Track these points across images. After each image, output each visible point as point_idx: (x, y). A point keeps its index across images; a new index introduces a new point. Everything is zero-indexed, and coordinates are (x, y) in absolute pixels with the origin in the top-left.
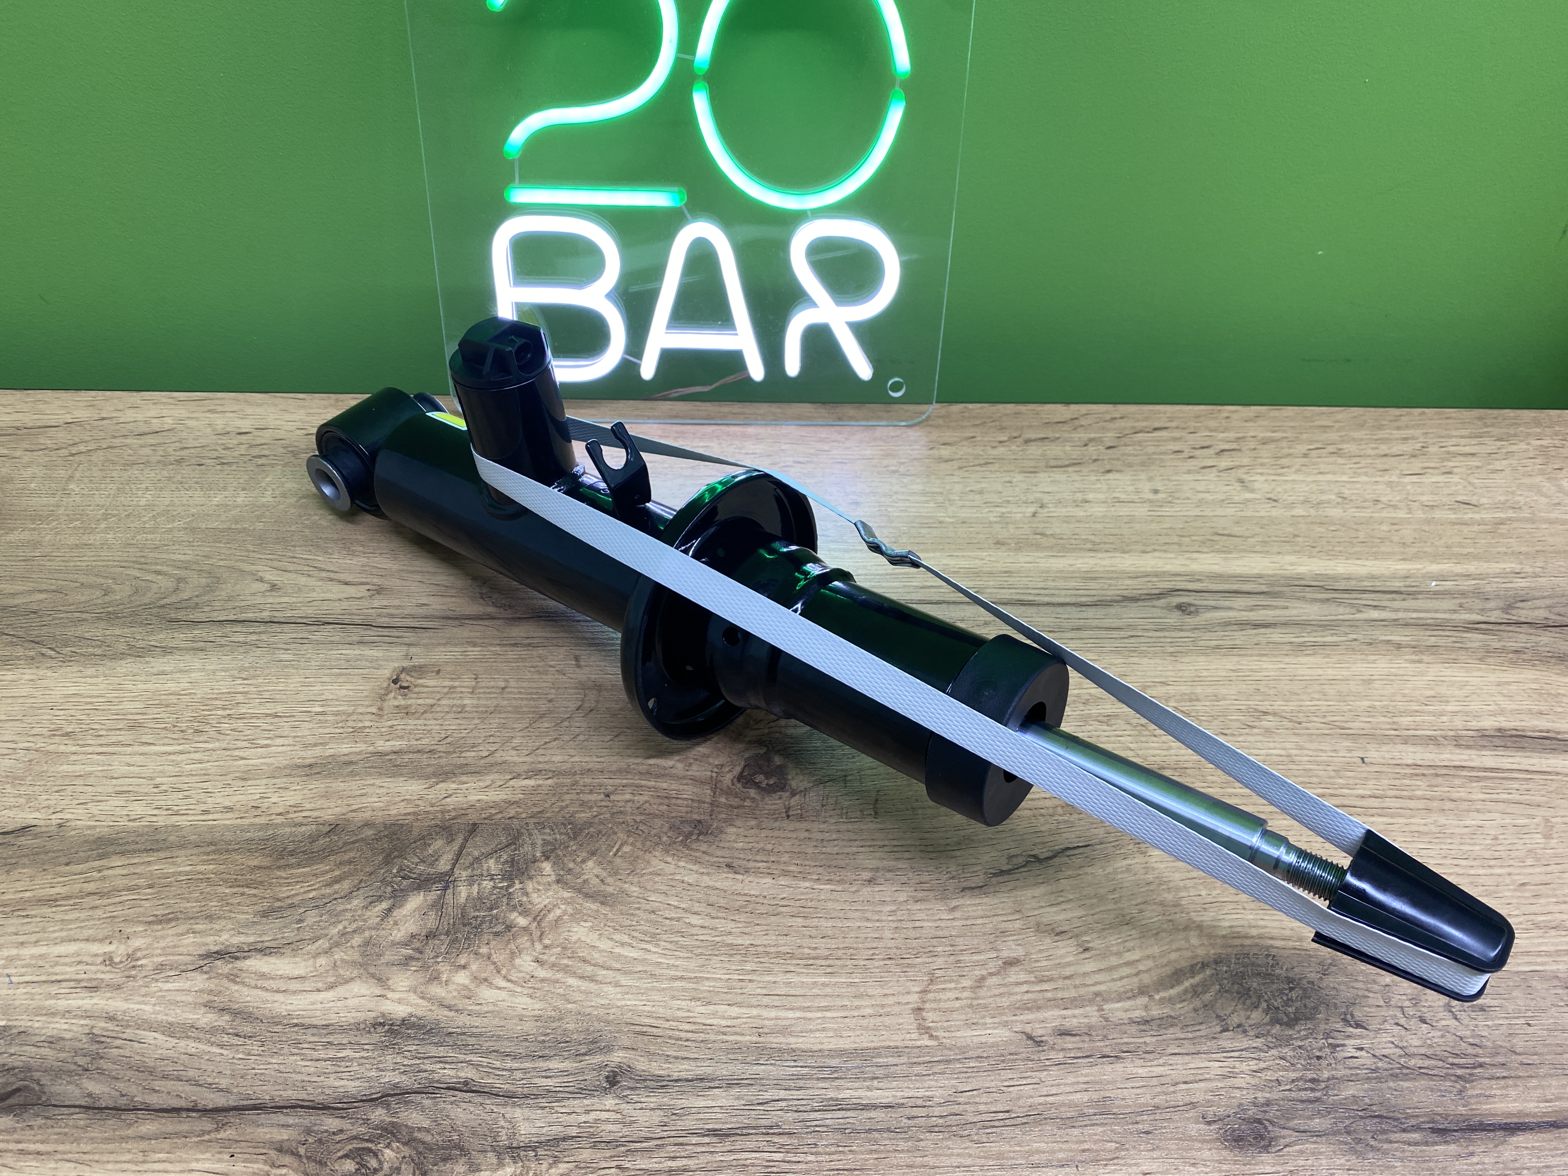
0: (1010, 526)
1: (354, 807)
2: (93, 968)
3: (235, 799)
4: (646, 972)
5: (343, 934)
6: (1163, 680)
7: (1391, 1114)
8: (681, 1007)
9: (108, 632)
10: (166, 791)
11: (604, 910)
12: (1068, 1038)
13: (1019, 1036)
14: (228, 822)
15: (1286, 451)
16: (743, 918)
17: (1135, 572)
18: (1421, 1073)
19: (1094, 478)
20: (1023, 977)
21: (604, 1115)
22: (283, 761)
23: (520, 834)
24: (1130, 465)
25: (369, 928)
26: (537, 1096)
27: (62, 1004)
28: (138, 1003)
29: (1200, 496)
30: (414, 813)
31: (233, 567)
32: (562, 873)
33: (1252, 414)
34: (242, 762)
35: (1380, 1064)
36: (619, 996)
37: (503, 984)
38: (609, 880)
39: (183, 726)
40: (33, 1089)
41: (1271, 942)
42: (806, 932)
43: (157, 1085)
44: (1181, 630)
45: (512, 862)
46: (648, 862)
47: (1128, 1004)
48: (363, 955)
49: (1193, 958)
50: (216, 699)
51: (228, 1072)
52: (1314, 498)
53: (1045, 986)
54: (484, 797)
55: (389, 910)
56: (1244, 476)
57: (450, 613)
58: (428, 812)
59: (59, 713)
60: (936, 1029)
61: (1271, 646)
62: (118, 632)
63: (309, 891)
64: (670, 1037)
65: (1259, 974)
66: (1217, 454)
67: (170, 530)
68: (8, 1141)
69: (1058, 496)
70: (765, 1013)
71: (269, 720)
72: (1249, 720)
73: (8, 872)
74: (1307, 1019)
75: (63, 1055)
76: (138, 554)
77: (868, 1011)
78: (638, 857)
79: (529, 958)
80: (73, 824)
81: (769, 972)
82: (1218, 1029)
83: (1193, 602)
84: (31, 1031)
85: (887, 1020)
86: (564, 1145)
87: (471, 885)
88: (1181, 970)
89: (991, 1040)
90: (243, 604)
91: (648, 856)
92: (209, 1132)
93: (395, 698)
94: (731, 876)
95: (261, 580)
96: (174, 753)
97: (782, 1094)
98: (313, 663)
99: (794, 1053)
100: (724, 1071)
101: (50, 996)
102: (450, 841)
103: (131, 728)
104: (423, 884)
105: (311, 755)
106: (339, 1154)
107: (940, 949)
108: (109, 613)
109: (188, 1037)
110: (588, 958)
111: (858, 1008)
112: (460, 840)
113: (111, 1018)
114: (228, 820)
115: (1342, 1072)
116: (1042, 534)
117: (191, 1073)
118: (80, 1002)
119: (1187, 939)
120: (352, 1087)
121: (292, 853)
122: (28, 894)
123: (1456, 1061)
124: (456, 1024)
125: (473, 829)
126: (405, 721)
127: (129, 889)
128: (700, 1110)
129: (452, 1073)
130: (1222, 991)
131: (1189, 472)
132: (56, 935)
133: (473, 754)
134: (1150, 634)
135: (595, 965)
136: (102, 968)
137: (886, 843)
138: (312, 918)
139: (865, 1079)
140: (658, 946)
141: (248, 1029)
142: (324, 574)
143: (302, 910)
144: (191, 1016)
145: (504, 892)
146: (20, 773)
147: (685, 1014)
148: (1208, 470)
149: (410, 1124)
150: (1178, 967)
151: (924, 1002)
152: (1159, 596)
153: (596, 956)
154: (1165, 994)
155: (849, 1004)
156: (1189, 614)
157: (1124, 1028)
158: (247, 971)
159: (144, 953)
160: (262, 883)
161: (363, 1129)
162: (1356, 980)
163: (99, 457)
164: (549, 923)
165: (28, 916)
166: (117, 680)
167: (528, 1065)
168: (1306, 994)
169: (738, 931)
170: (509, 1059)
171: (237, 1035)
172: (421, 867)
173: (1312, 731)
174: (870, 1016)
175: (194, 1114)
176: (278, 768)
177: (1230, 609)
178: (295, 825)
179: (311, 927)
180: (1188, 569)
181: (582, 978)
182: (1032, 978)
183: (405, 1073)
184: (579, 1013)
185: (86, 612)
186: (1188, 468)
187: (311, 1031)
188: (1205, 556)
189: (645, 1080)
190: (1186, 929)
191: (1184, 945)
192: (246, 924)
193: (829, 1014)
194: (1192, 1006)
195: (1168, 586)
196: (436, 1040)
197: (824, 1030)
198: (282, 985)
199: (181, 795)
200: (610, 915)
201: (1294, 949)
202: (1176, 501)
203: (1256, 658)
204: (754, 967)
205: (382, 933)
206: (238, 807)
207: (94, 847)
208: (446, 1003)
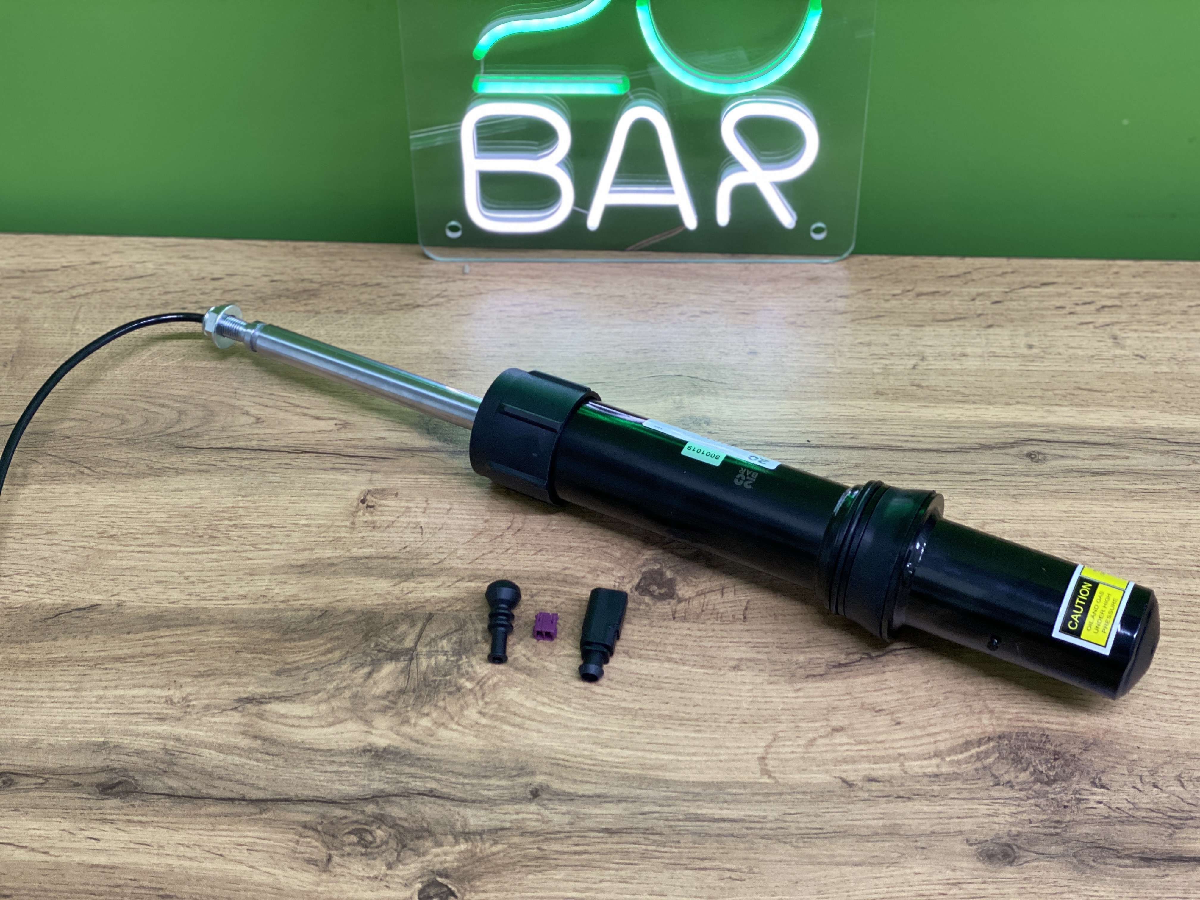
0: (891, 377)
1: (338, 598)
2: (159, 706)
3: (247, 589)
4: (561, 724)
5: (337, 689)
6: (1002, 518)
7: (1112, 847)
8: (586, 748)
9: (130, 456)
10: (194, 582)
11: (530, 680)
12: (873, 783)
13: (837, 780)
14: (244, 607)
15: (1167, 307)
16: (635, 689)
17: (997, 423)
18: (1144, 820)
19: (975, 332)
20: (845, 740)
21: (530, 816)
22: (279, 562)
23: (464, 622)
24: (1012, 321)
25: (357, 686)
26: (481, 802)
27: (141, 729)
28: (195, 730)
29: (1071, 351)
30: (384, 604)
31: (222, 402)
33: (1142, 269)
34: (248, 562)
35: (1112, 814)
36: (541, 739)
37: (456, 727)
38: (534, 659)
39: (200, 532)
40: (131, 783)
41: (1047, 725)
42: (683, 701)
43: (216, 783)
44: (1027, 476)
45: (460, 642)
47: (925, 763)
48: (353, 704)
49: (982, 733)
50: (222, 512)
52: (1181, 356)
53: (861, 747)
54: (436, 594)
55: (370, 674)
56: (1118, 333)
57: (403, 446)
58: (395, 604)
59: (102, 519)
60: (774, 772)
61: (1104, 491)
62: (137, 455)
63: (309, 658)
64: (577, 768)
65: (1032, 748)
66: (1098, 310)
67: (167, 368)
68: (119, 814)
69: (940, 349)
70: (648, 755)
71: (267, 529)
73: (87, 637)
74: (1063, 780)
75: (147, 762)
76: (144, 389)
77: (724, 757)
79: (474, 710)
80: (128, 604)
81: (653, 728)
82: (991, 783)
83: (1043, 451)
84: (123, 745)
85: (738, 765)
86: (500, 833)
87: (429, 658)
88: (971, 741)
89: (815, 781)
90: (235, 434)
92: (255, 814)
93: (364, 515)
94: (627, 659)
95: (247, 413)
96: (196, 553)
97: (657, 809)
98: (297, 485)
99: (667, 783)
100: (616, 791)
101: (132, 723)
102: (413, 625)
103: (160, 533)
104: (394, 656)
105: (302, 557)
106: (346, 831)
107: (784, 718)
108: (128, 439)
109: (233, 754)
110: (518, 712)
111: (716, 755)
112: (419, 626)
113: (178, 740)
114: (243, 605)
115: (1081, 817)
116: (919, 386)
117: (238, 777)
118: (153, 728)
119: (980, 720)
120: (351, 790)
121: (294, 631)
122: (103, 654)
123: (1173, 814)
124: (423, 753)
125: (430, 617)
126: (373, 533)
128: (597, 816)
129: (421, 784)
130: (1001, 757)
131: (1066, 328)
132: (129, 682)
133: (427, 561)
134: (998, 479)
135: (523, 717)
136: (166, 706)
137: (751, 640)
138: (313, 677)
139: (718, 802)
140: (570, 706)
141: (274, 750)
142: (299, 410)
143: (305, 671)
144: (233, 740)
145: (454, 664)
146: (81, 565)
147: (589, 753)
148: (1085, 326)
149: (393, 814)
150: (969, 739)
151: (767, 753)
152: (1013, 445)
153: (524, 711)
154: (954, 758)
155: (710, 752)
156: (1037, 462)
157: (918, 779)
158: (270, 711)
159: (194, 697)
160: (274, 651)
161: (360, 817)
162: (1110, 756)
163: (95, 299)
164: (489, 686)
165: (106, 669)
166: (144, 495)
167: (475, 781)
168: (1067, 763)
169: (630, 699)
170: (461, 777)
171: (267, 754)
172: (392, 644)
173: (1124, 565)
174: (726, 761)
175: (243, 803)
176: (277, 567)
177: (1075, 457)
178: (295, 610)
179: (313, 683)
180: (1046, 421)
181: (513, 725)
182: (852, 741)
183: (387, 782)
184: (511, 749)
185: (110, 438)
186: (1066, 324)
187: (319, 753)
188: (1063, 408)
189: (559, 795)
190: (980, 712)
191: (976, 723)
192: (265, 680)
193: (695, 758)
194: (974, 767)
195: (1023, 435)
196: (409, 762)
197: (691, 768)
198: (295, 722)
199: (205, 585)
200: (534, 684)
201: (1065, 731)
202: (1047, 356)
203: (1088, 502)
204: (641, 724)
205: (365, 689)
206: (250, 595)
207: (146, 621)
208: (416, 738)
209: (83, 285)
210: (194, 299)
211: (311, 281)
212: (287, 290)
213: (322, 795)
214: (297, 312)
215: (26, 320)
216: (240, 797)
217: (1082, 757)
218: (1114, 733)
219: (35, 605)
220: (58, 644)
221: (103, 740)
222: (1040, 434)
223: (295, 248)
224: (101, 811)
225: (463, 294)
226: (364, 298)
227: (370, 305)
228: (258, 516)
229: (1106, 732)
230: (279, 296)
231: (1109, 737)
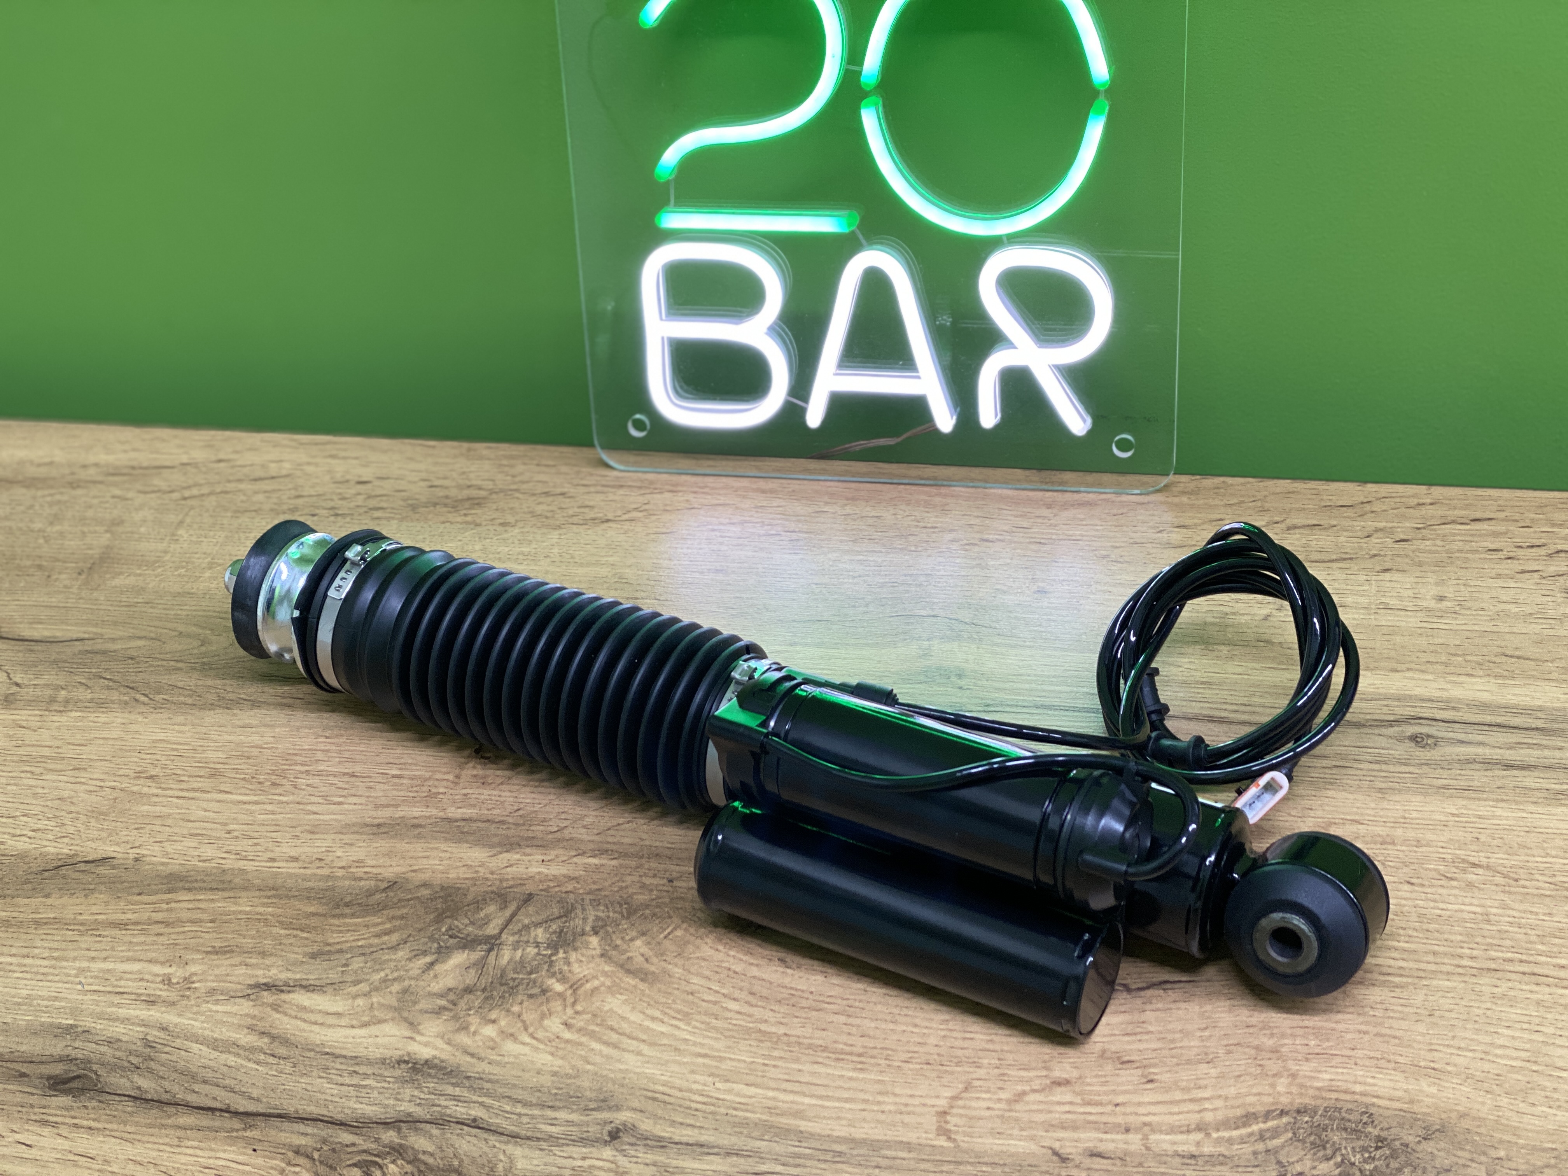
1: (415, 868)
2: (152, 985)
3: (301, 850)
4: (670, 1046)
5: (384, 981)
6: (1357, 817)
8: (698, 1080)
10: (237, 837)
11: (642, 986)
12: (1098, 1160)
13: (1044, 1151)
14: (291, 871)
16: (783, 1009)
17: (1374, 694)
20: (1069, 1097)
21: (600, 1163)
22: (353, 819)
23: (573, 908)
24: (1419, 565)
25: (411, 978)
26: (538, 1139)
27: (123, 1012)
28: (189, 1019)
29: (1501, 606)
30: (472, 878)
32: (607, 948)
34: (312, 816)
36: (639, 1064)
37: (527, 1040)
38: (655, 960)
39: (262, 778)
40: (91, 1078)
41: (1374, 1100)
42: (846, 1029)
43: (198, 1087)
44: (1405, 764)
45: (560, 932)
46: (698, 947)
47: (1180, 1138)
48: (399, 1001)
49: (1273, 1104)
50: (296, 755)
51: (261, 1085)
53: (1089, 1109)
54: (545, 870)
55: (432, 964)
58: (487, 879)
59: (145, 756)
60: (957, 1133)
61: (1518, 790)
62: (210, 682)
63: (358, 940)
64: (680, 1106)
65: (1345, 1129)
66: (1550, 555)
68: (65, 1116)
70: (782, 1096)
71: (346, 779)
72: (1452, 871)
73: (86, 896)
75: (118, 1054)
77: (888, 1108)
78: (689, 942)
79: (558, 1021)
80: (148, 859)
81: (797, 1060)
83: (1435, 733)
84: (94, 1031)
85: (907, 1119)
87: (515, 949)
88: (1254, 1114)
89: (1013, 1150)
91: (699, 941)
92: (237, 1130)
93: (474, 767)
94: (781, 969)
96: (250, 803)
99: (801, 1136)
100: (726, 1141)
101: (113, 1005)
102: (504, 907)
103: (212, 776)
104: (468, 944)
105: (382, 815)
106: (349, 1163)
107: (985, 1061)
108: (204, 663)
109: (230, 1052)
110: (616, 1027)
111: (879, 1103)
112: (512, 908)
113: (164, 1029)
114: (293, 868)
117: (227, 1082)
118: (138, 1013)
119: (1273, 1086)
120: (370, 1110)
121: (347, 905)
122: (101, 917)
124: (476, 1070)
125: (529, 898)
126: (480, 791)
127: (193, 922)
129: (463, 1110)
130: (1295, 1138)
132: (122, 954)
133: (541, 828)
134: (1361, 766)
135: (621, 1034)
136: (161, 986)
138: (357, 963)
139: (867, 1167)
140: (689, 1024)
141: (282, 1051)
143: (349, 956)
144: (235, 1035)
145: (546, 959)
146: (104, 809)
147: (700, 1087)
148: (1527, 575)
149: (416, 1147)
150: (1252, 1110)
151: (952, 1107)
152: (1391, 723)
153: (625, 1026)
154: (1226, 1134)
155: (871, 1098)
156: (1423, 747)
157: (1164, 1159)
158: (290, 1003)
159: (200, 977)
160: (315, 928)
161: (373, 1146)
162: (1462, 1149)
163: (211, 502)
164: (586, 992)
165: (100, 936)
166: (204, 730)
167: (536, 1112)
168: (1394, 1155)
169: (774, 1020)
170: (519, 1105)
171: (273, 1055)
172: (470, 929)
173: (1529, 891)
174: (890, 1112)
175: (226, 1115)
176: (347, 825)
177: (1483, 744)
178: (355, 879)
179: (355, 972)
180: (1445, 695)
181: (606, 1043)
182: (1078, 1100)
183: (419, 1105)
184: (596, 1074)
185: (182, 661)
186: (1500, 572)
187: (338, 1060)
188: (1474, 680)
189: (646, 1139)
190: (1274, 1075)
191: (1267, 1090)
192: (296, 963)
193: (847, 1106)
194: (1251, 1149)
195: (1409, 712)
196: (454, 1081)
197: (839, 1118)
198: (320, 1018)
199: (250, 842)
200: (647, 992)
201: (1401, 1110)
202: (1463, 611)
203: (1491, 803)
204: (782, 1054)
205: (421, 983)
206: (303, 857)
207: (165, 881)
208: (470, 1050)
209: (201, 485)
210: (331, 504)
211: (480, 488)
212: (447, 497)
213: (331, 1114)
214: (452, 523)
215: (121, 522)
216: (223, 1107)
217: (1420, 1148)
218: (1474, 1119)
219: (36, 853)
220: (49, 901)
221: (71, 1022)
222: (1435, 711)
223: (469, 450)
224: (44, 1111)
225: (668, 508)
226: (539, 509)
227: (547, 517)
228: (340, 762)
229: (1463, 1116)
230: (435, 505)
231: (1465, 1124)
